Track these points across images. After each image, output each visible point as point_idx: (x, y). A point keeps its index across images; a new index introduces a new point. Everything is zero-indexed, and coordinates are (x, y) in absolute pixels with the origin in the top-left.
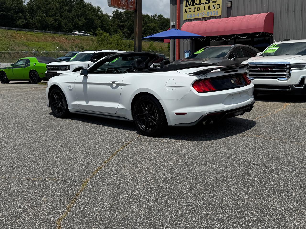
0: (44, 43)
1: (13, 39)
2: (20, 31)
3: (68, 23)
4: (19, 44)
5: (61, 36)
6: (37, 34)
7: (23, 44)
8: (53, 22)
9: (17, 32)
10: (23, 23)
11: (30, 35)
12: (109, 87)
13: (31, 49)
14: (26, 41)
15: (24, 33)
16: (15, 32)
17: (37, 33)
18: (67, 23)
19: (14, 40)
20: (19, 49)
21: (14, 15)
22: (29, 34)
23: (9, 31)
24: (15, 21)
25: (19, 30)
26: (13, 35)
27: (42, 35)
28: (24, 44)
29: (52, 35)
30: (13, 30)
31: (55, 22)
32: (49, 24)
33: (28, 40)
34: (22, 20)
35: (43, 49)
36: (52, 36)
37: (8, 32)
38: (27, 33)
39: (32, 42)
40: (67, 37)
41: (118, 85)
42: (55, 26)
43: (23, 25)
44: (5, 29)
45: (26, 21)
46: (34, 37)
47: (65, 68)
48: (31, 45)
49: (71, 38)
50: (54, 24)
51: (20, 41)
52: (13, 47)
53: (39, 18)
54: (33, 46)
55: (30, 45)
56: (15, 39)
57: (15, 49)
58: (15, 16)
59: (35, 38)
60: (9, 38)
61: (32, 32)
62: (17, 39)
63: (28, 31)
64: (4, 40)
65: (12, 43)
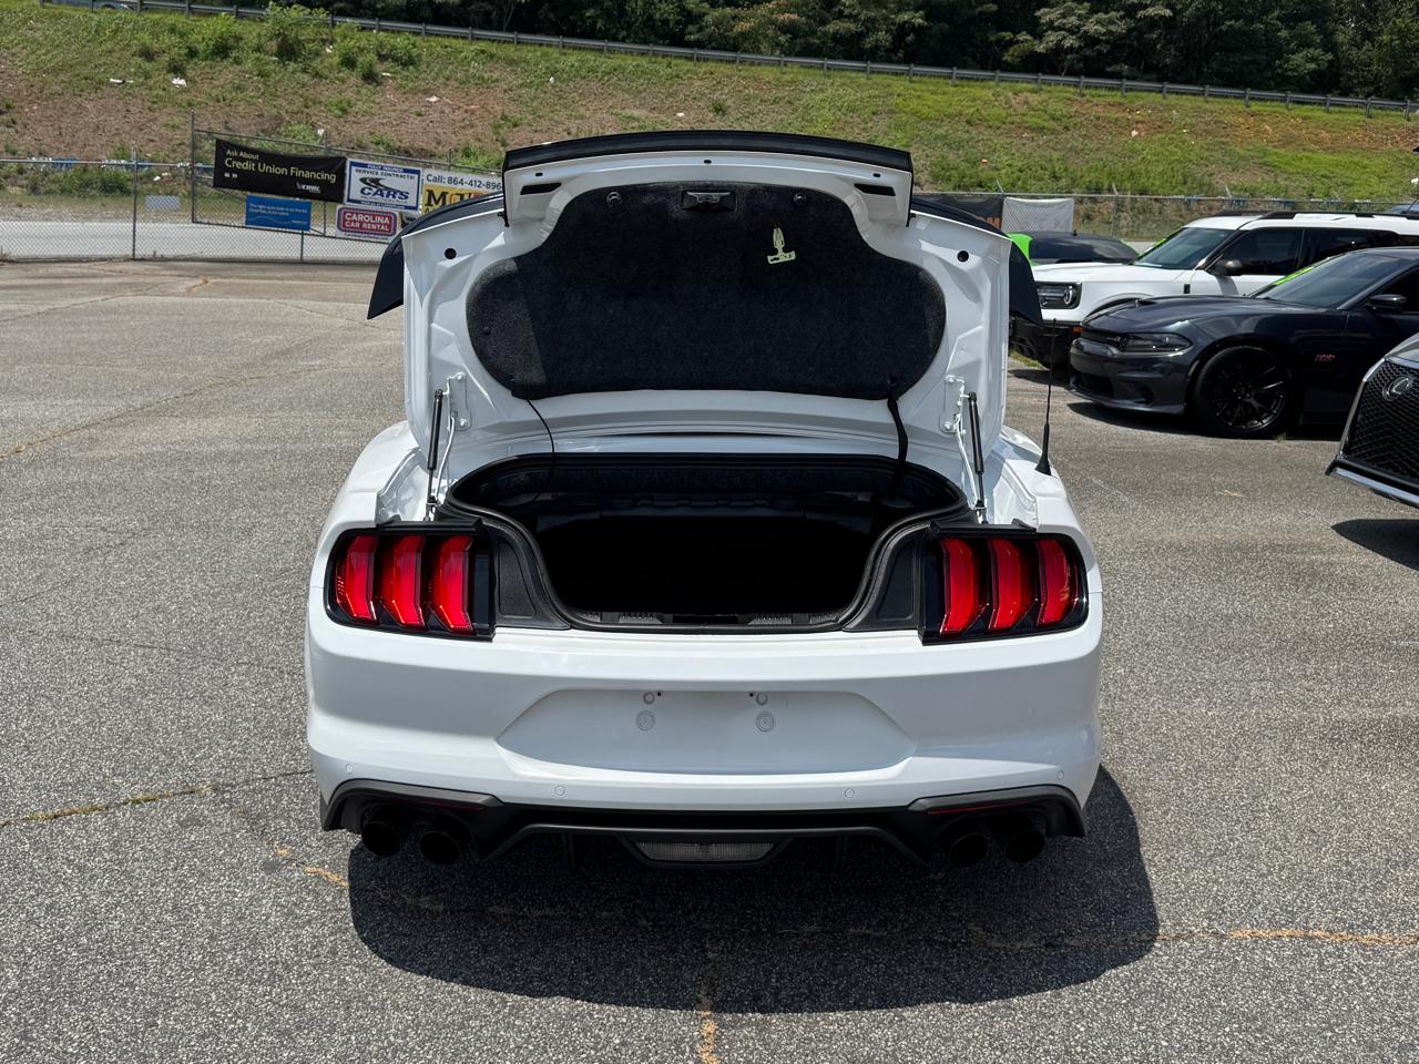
0: (1356, 159)
1: (1222, 136)
2: (1262, 103)
4: (1242, 158)
6: (1336, 116)
7: (1255, 161)
9: (1248, 106)
10: (1313, 66)
11: (1304, 118)
13: (1287, 183)
14: (1275, 147)
15: (1281, 110)
16: (1239, 105)
17: (1340, 112)
19: (1223, 143)
21: (1279, 30)
22: (1299, 116)
23: (1215, 105)
24: (1280, 58)
25: (1261, 100)
26: (1229, 119)
27: (1358, 117)
28: (1262, 158)
29: (1409, 120)
30: (1236, 97)
33: (1287, 141)
34: (1311, 50)
35: (1344, 184)
36: (1406, 122)
37: (1207, 106)
38: (1293, 113)
39: (1304, 150)
43: (1312, 73)
44: (1202, 94)
45: (1330, 56)
46: (1317, 127)
47: (1062, 298)
48: (1291, 165)
51: (1251, 148)
52: (1212, 174)
54: (1299, 170)
55: (1287, 167)
56: (1228, 139)
57: (1214, 182)
58: (1284, 33)
59: (1324, 134)
60: (1207, 132)
61: (1315, 107)
62: (1240, 139)
63: (1298, 103)
64: (1183, 142)
65: (1214, 154)
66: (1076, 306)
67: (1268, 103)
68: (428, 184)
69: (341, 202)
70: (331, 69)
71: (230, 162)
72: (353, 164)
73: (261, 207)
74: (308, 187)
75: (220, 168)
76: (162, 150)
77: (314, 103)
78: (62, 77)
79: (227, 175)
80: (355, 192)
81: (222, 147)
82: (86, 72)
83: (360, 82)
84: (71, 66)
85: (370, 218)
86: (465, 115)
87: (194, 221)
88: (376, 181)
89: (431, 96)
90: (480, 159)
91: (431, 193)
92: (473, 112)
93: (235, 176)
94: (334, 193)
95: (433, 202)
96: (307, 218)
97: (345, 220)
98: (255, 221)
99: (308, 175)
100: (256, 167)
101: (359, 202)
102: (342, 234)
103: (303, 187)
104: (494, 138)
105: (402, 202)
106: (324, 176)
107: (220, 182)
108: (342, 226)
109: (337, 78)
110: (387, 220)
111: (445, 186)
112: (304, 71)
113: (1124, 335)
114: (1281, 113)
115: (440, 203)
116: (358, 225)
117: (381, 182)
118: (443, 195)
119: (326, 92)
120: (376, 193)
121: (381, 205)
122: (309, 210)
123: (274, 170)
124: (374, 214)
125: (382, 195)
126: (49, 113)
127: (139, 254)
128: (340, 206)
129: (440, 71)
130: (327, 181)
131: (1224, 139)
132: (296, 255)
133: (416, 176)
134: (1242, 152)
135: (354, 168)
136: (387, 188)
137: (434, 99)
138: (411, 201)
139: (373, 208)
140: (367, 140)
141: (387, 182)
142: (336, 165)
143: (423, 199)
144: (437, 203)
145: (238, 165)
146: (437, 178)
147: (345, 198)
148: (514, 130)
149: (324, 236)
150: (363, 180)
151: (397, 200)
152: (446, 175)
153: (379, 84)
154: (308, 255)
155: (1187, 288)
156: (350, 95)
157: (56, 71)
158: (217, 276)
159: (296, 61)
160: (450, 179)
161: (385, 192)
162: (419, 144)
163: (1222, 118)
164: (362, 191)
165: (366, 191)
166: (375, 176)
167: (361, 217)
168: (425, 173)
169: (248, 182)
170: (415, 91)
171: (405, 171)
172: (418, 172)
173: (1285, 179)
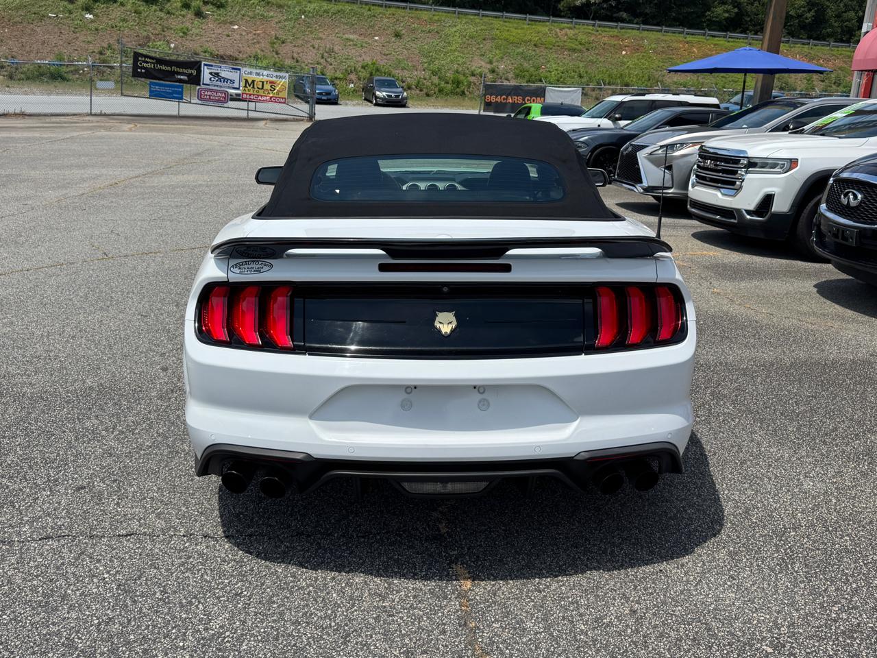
2: (693, 36)
3: (845, 12)
5: (793, 49)
6: (732, 44)
8: (803, 11)
9: (685, 38)
10: (727, 15)
11: (715, 45)
13: (704, 80)
15: (703, 40)
16: (681, 37)
17: (734, 42)
18: (843, 12)
19: (671, 58)
20: (675, 80)
22: (712, 44)
23: (669, 37)
24: (710, 11)
25: (693, 34)
26: (675, 45)
31: (810, 10)
32: (792, 17)
34: (726, 6)
37: (664, 38)
38: (709, 42)
40: (809, 53)
42: (807, 21)
43: (727, 19)
44: (661, 31)
45: (736, 10)
49: (819, 54)
50: (803, 15)
56: (674, 56)
60: (663, 52)
61: (720, 39)
62: (680, 56)
63: (713, 36)
64: (650, 58)
65: (666, 64)
67: (696, 36)
68: (245, 76)
69: (199, 85)
70: (176, 9)
71: (141, 64)
72: (205, 65)
73: (157, 87)
74: (182, 77)
75: (135, 66)
76: (83, 55)
77: (168, 29)
78: (21, 12)
79: (139, 70)
80: (207, 81)
81: (137, 56)
82: (33, 10)
83: (193, 17)
84: (25, 6)
85: (215, 94)
86: (254, 37)
87: (122, 94)
88: (217, 74)
89: (234, 25)
90: (264, 62)
91: (246, 81)
92: (259, 35)
93: (143, 71)
94: (195, 80)
95: (247, 85)
96: (181, 93)
97: (201, 94)
98: (154, 95)
99: (181, 70)
100: (154, 66)
101: (208, 85)
102: (200, 102)
103: (179, 77)
104: (272, 50)
105: (231, 85)
106: (190, 71)
107: (136, 74)
108: (200, 98)
109: (181, 15)
110: (223, 95)
111: (254, 77)
112: (161, 10)
114: (703, 42)
115: (252, 86)
116: (208, 97)
117: (220, 74)
118: (253, 82)
119: (174, 23)
120: (217, 81)
121: (220, 86)
122: (182, 89)
123: (163, 68)
124: (217, 92)
125: (221, 81)
126: (15, 33)
127: (93, 112)
128: (198, 87)
129: (239, 11)
130: (192, 74)
131: (671, 56)
132: (175, 113)
133: (239, 71)
135: (206, 67)
136: (223, 78)
137: (236, 27)
138: (236, 85)
139: (216, 88)
140: (199, 50)
141: (223, 74)
142: (196, 65)
143: (243, 84)
144: (250, 86)
145: (145, 65)
146: (249, 73)
147: (201, 84)
148: (283, 45)
149: (190, 102)
150: (211, 73)
151: (229, 84)
152: (254, 71)
153: (204, 18)
154: (182, 113)
155: (599, 126)
156: (188, 24)
157: (17, 9)
158: (140, 123)
159: (156, 5)
160: (256, 73)
161: (222, 80)
162: (228, 53)
163: (671, 45)
164: (210, 79)
165: (213, 79)
166: (217, 71)
167: (210, 93)
168: (243, 70)
169: (149, 74)
170: (225, 22)
171: (233, 69)
172: (239, 69)
173: (702, 78)
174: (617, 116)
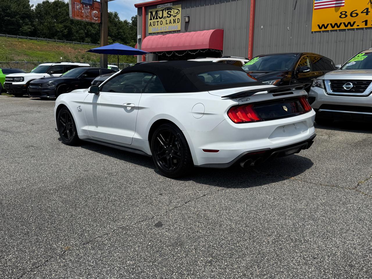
0: (47, 53)
1: (13, 47)
3: (80, 30)
4: (20, 53)
5: (67, 45)
6: (40, 43)
7: (23, 53)
8: (63, 29)
9: (18, 40)
10: (30, 30)
11: (33, 43)
12: (122, 110)
13: (32, 59)
14: (27, 50)
15: (27, 41)
16: (16, 39)
17: (40, 42)
18: (79, 30)
20: (19, 59)
21: (20, 20)
22: (31, 42)
23: (10, 39)
24: (21, 28)
25: (21, 38)
26: (14, 43)
27: (45, 43)
28: (25, 53)
29: (57, 44)
30: (14, 37)
31: (65, 29)
32: (58, 32)
33: (30, 49)
34: (29, 26)
35: (46, 59)
36: (56, 44)
37: (8, 39)
38: (30, 42)
39: (34, 51)
40: (74, 47)
41: (133, 108)
42: (65, 34)
43: (30, 32)
44: (6, 36)
45: (33, 28)
46: (37, 45)
47: (20, 80)
49: (78, 47)
50: (63, 31)
52: (13, 57)
53: (48, 24)
54: (34, 56)
55: (31, 55)
57: (14, 59)
58: (21, 21)
59: (38, 47)
60: (9, 46)
61: (35, 40)
62: (18, 48)
63: (31, 39)
64: (4, 49)
65: (12, 52)
66: (24, 81)
67: (23, 39)
113: (41, 84)
114: (27, 42)
131: (14, 48)
134: (20, 51)
155: (44, 76)
163: (12, 43)
173: (32, 58)
174: (52, 72)
